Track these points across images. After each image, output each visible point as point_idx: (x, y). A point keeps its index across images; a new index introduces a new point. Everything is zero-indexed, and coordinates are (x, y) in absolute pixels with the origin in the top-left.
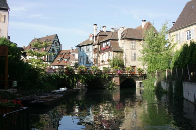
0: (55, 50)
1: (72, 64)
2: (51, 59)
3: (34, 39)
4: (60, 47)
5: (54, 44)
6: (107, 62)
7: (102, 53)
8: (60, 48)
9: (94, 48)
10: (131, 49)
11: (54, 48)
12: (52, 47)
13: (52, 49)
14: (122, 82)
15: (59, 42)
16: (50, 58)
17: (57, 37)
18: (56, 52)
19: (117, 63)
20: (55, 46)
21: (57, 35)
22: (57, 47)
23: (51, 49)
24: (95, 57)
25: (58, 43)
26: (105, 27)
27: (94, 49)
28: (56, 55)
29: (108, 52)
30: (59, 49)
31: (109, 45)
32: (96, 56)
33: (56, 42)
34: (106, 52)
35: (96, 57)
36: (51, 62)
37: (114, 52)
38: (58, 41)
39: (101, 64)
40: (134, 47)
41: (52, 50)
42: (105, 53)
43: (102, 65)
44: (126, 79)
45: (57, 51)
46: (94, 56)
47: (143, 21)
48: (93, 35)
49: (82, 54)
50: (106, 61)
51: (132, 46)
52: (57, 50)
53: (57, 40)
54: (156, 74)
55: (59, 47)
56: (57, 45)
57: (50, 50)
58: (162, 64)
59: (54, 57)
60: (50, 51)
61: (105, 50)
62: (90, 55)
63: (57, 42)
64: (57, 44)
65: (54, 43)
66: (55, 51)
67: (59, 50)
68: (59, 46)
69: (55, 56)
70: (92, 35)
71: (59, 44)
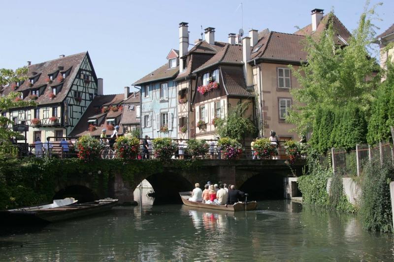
0: (84, 94)
1: (128, 132)
2: (71, 119)
3: (27, 64)
4: (96, 88)
5: (79, 78)
6: (213, 126)
7: (201, 103)
8: (96, 90)
9: (180, 89)
10: (279, 90)
11: (80, 89)
12: (75, 88)
13: (75, 92)
14: (245, 180)
15: (93, 73)
16: (69, 117)
17: (87, 61)
18: (85, 100)
19: (237, 129)
20: (82, 85)
21: (87, 54)
22: (90, 86)
23: (73, 92)
24: (183, 114)
25: (90, 77)
26: (211, 30)
27: (179, 92)
28: (85, 109)
29: (215, 99)
30: (93, 93)
31: (218, 80)
32: (184, 110)
33: (84, 72)
34: (211, 100)
35: (185, 114)
36: (72, 126)
37: (230, 99)
38: (91, 70)
39: (198, 130)
40: (287, 85)
41: (75, 95)
42: (208, 103)
43: (200, 134)
44: (257, 173)
45: (88, 98)
46: (179, 111)
47: (314, 11)
48: (178, 52)
49: (149, 104)
50: (210, 125)
51: (281, 80)
52: (87, 95)
53: (89, 68)
54: (331, 159)
55: (93, 87)
56: (87, 82)
57: (70, 95)
58: (346, 129)
59: (81, 113)
60: (68, 98)
61: (207, 94)
62: (171, 108)
63: (88, 73)
64: (88, 79)
65: (80, 76)
66: (83, 97)
67: (94, 96)
68: (94, 83)
69: (83, 112)
70: (176, 54)
71: (93, 80)
